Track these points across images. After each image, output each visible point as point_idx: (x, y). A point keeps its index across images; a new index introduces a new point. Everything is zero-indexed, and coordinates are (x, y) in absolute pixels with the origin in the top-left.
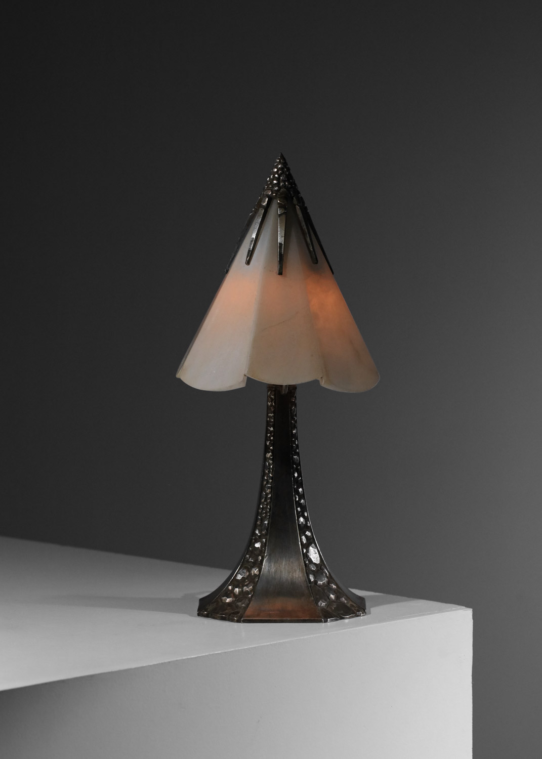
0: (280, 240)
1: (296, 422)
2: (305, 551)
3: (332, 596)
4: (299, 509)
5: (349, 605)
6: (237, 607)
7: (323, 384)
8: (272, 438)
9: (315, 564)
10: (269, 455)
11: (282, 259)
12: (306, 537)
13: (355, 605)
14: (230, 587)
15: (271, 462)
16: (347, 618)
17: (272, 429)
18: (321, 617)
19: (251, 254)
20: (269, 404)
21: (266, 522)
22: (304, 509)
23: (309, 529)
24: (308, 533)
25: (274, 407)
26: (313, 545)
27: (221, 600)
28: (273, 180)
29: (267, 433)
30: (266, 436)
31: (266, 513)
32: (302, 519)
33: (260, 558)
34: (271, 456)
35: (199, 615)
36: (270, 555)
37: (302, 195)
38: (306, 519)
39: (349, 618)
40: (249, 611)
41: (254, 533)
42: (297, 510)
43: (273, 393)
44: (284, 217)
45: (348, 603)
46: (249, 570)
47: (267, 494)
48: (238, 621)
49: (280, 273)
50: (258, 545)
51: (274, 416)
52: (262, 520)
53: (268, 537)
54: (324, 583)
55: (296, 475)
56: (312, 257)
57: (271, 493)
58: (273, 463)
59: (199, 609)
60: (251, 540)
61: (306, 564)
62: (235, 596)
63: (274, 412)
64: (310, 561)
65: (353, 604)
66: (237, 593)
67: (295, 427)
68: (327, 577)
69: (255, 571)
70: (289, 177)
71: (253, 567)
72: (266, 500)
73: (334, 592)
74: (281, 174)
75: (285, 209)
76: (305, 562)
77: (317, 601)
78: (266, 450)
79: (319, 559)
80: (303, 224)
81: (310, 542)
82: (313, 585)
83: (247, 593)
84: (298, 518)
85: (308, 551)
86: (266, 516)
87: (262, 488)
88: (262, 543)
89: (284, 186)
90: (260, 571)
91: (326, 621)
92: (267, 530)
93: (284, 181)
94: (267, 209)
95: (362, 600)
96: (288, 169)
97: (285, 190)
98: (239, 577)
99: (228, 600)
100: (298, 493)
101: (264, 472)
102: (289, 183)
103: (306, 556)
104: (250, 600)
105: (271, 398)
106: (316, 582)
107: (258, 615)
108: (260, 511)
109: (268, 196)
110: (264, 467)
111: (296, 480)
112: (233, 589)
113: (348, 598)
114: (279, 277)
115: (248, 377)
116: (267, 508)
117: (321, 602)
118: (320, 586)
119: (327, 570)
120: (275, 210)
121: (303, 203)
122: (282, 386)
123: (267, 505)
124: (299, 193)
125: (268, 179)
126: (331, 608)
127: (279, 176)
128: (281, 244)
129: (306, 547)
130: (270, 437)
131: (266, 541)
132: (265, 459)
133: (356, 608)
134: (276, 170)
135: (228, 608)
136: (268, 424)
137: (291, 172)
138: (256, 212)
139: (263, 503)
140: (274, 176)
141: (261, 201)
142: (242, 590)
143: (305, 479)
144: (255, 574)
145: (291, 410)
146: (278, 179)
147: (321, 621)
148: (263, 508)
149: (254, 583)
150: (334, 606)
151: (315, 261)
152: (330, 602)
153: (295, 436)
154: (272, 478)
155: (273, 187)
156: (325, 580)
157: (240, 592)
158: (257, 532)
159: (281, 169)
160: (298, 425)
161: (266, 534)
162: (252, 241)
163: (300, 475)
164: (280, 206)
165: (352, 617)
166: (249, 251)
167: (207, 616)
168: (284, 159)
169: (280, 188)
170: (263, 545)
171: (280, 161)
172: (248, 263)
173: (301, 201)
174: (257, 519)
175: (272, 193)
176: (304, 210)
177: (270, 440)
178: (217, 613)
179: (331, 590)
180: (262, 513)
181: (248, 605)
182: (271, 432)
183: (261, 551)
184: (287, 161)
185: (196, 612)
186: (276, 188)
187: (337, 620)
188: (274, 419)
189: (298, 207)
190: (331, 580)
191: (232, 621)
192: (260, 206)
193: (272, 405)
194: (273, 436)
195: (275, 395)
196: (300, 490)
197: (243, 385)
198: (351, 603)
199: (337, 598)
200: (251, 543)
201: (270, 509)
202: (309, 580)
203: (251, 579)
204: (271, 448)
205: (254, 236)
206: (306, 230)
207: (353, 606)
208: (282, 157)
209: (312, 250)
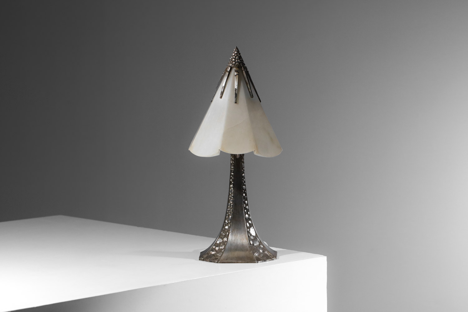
0: (236, 87)
1: (244, 170)
2: (248, 230)
3: (261, 251)
4: (246, 211)
5: (269, 255)
6: (217, 256)
7: (255, 153)
8: (233, 178)
9: (253, 236)
10: (231, 186)
11: (236, 95)
12: (249, 223)
13: (271, 255)
14: (214, 247)
15: (232, 189)
16: (267, 261)
17: (233, 174)
18: (255, 261)
19: (222, 93)
20: (232, 162)
21: (230, 217)
22: (248, 210)
23: (250, 219)
24: (250, 222)
25: (234, 164)
26: (252, 227)
27: (210, 253)
28: (233, 59)
29: (230, 176)
30: (230, 177)
31: (230, 213)
32: (247, 215)
33: (228, 233)
34: (232, 186)
35: (199, 260)
36: (232, 232)
37: (246, 65)
38: (249, 215)
39: (269, 261)
40: (222, 258)
41: (225, 222)
42: (245, 211)
43: (233, 157)
44: (237, 76)
45: (268, 254)
46: (223, 239)
47: (231, 204)
48: (217, 262)
49: (236, 103)
50: (227, 227)
51: (234, 168)
52: (229, 216)
53: (231, 224)
54: (257, 245)
55: (244, 195)
56: (250, 95)
57: (232, 203)
58: (233, 190)
59: (200, 257)
60: (224, 225)
61: (249, 236)
62: (216, 251)
63: (234, 166)
64: (251, 235)
65: (271, 254)
66: (217, 250)
67: (243, 173)
68: (259, 242)
69: (225, 239)
70: (240, 57)
71: (224, 237)
72: (230, 207)
73: (262, 249)
74: (236, 56)
75: (238, 72)
76: (248, 235)
77: (254, 253)
78: (230, 183)
79: (255, 233)
80: (246, 79)
81: (251, 225)
82: (252, 246)
83: (222, 249)
84: (245, 215)
85: (249, 230)
86: (230, 214)
87: (229, 201)
88: (228, 226)
89: (238, 62)
90: (228, 239)
91: (257, 262)
92: (231, 221)
93: (238, 59)
94: (230, 72)
95: (275, 252)
96: (240, 54)
97: (238, 63)
98: (218, 242)
99: (213, 253)
100: (245, 203)
101: (229, 193)
102: (240, 60)
103: (249, 232)
104: (223, 253)
105: (232, 160)
106: (253, 244)
107: (227, 260)
108: (228, 211)
109: (230, 66)
110: (229, 191)
111: (244, 197)
112: (215, 248)
113: (268, 252)
114: (235, 104)
115: (221, 151)
116: (231, 210)
117: (255, 253)
118: (255, 246)
119: (259, 238)
120: (234, 73)
121: (247, 69)
122: (237, 155)
123: (231, 209)
124: (244, 64)
125: (230, 58)
126: (260, 256)
127: (235, 57)
128: (236, 89)
129: (249, 228)
130: (232, 178)
131: (230, 225)
132: (230, 188)
133: (272, 256)
134: (234, 54)
135: (213, 256)
136: (231, 171)
137: (241, 55)
138: (225, 74)
139: (229, 208)
140: (233, 57)
141: (227, 69)
142: (220, 248)
143: (248, 197)
144: (225, 241)
145: (242, 165)
146: (235, 59)
147: (255, 262)
148: (229, 210)
149: (225, 245)
150: (262, 255)
151: (252, 96)
152: (260, 254)
153: (244, 177)
154: (233, 197)
155: (232, 62)
156: (258, 243)
157: (218, 249)
158: (226, 221)
159: (237, 54)
160: (245, 172)
161: (230, 222)
162: (223, 87)
163: (246, 195)
164: (236, 71)
165: (270, 260)
166: (221, 92)
167: (203, 260)
168: (238, 49)
169: (236, 63)
170: (229, 227)
171: (236, 50)
172: (221, 97)
173: (245, 68)
174: (226, 216)
175: (232, 65)
176: (247, 73)
177: (232, 179)
178: (208, 259)
179: (260, 248)
180: (228, 213)
181: (222, 255)
182: (232, 175)
183: (228, 230)
184: (239, 50)
185: (198, 258)
186: (234, 63)
187: (263, 262)
188: (234, 169)
189: (244, 72)
190: (260, 243)
191: (215, 262)
192: (226, 71)
193: (233, 163)
194: (233, 177)
195: (234, 158)
196: (246, 202)
197: (218, 154)
198: (270, 254)
199: (263, 252)
200: (224, 227)
201: (232, 211)
202: (250, 244)
203: (224, 243)
204: (233, 182)
205: (224, 85)
206: (248, 82)
207: (270, 255)
208: (237, 48)
209: (250, 91)
